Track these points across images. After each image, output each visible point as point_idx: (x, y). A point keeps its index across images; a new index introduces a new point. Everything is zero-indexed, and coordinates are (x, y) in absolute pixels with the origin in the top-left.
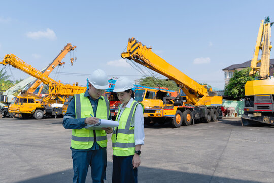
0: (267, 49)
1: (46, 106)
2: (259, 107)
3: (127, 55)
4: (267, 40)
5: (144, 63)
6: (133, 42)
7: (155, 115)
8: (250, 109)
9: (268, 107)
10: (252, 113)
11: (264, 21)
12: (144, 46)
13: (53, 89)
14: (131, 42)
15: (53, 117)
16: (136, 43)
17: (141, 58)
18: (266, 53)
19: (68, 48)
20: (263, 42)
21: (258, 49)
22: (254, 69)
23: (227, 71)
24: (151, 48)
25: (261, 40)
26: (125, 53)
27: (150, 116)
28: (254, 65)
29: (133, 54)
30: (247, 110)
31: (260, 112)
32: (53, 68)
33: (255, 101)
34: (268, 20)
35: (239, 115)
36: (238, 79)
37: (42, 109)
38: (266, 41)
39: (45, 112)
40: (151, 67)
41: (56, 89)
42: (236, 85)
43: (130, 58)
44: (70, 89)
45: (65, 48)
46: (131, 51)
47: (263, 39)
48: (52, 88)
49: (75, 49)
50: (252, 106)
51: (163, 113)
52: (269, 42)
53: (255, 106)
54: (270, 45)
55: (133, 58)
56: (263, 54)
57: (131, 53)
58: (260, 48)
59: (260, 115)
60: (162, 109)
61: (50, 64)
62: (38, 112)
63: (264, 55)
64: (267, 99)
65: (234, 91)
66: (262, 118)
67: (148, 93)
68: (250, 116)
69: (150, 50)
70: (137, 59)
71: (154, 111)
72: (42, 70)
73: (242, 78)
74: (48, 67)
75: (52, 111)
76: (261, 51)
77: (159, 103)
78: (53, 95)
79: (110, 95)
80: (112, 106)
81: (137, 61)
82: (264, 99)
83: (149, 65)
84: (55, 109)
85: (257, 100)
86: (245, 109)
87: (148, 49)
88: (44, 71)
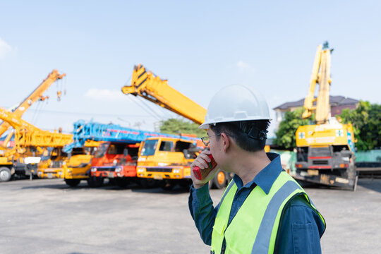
0: (325, 83)
1: (15, 161)
2: (315, 163)
3: (132, 90)
4: (326, 71)
5: (157, 102)
6: (141, 71)
7: (172, 175)
8: (303, 164)
9: (325, 163)
10: (305, 170)
11: (321, 46)
12: (156, 76)
13: (22, 137)
14: (137, 71)
15: (28, 178)
16: (145, 72)
17: (152, 94)
18: (324, 89)
19: (54, 75)
20: (320, 74)
21: (314, 82)
22: (309, 111)
23: (278, 111)
24: (166, 80)
25: (319, 72)
26: (127, 87)
27: (165, 177)
28: (308, 105)
29: (139, 88)
30: (300, 167)
31: (316, 169)
32: (30, 105)
33: (310, 154)
34: (326, 45)
35: (292, 171)
36: (291, 123)
37: (9, 167)
38: (324, 73)
39: (13, 171)
40: (167, 107)
41: (26, 137)
42: (288, 131)
43: (135, 94)
44: (49, 137)
45: (49, 76)
46: (137, 84)
47: (321, 70)
48: (20, 136)
49: (64, 78)
50: (306, 160)
51: (183, 174)
52: (328, 74)
53: (310, 161)
54: (328, 79)
55: (139, 93)
56: (319, 90)
57: (137, 87)
58: (317, 82)
59: (316, 173)
60: (182, 167)
61: (26, 100)
62: (3, 170)
63: (322, 92)
64: (325, 151)
65: (285, 139)
66: (319, 177)
67: (163, 144)
68: (303, 174)
69: (166, 82)
70: (146, 95)
71: (170, 170)
72: (14, 108)
73: (295, 121)
74: (21, 104)
75: (25, 169)
76: (317, 85)
77: (179, 157)
78: (21, 146)
79: (110, 147)
80: (112, 162)
81: (146, 97)
82: (321, 151)
83: (164, 104)
84: (30, 166)
85: (313, 153)
86: (297, 165)
87: (162, 81)
88: (16, 109)
